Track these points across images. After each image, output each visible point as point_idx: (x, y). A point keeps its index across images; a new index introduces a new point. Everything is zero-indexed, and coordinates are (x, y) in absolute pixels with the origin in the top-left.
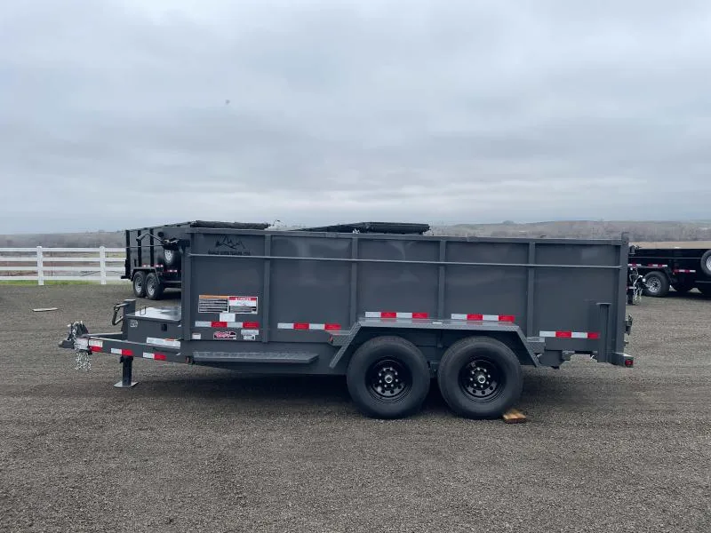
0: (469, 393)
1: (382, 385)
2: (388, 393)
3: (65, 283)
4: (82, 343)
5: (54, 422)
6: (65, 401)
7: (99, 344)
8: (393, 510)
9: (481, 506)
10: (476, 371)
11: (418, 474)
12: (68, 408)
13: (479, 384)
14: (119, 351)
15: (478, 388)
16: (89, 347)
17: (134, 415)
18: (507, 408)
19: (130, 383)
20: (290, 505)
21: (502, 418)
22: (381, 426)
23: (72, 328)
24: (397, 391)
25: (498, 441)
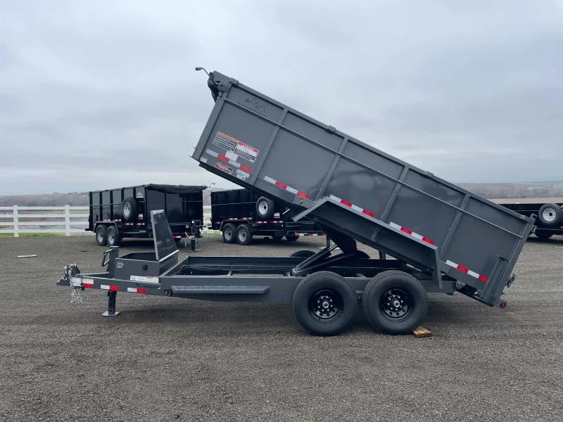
0: (387, 314)
1: (320, 310)
2: (325, 316)
3: (35, 235)
4: (76, 281)
5: (62, 344)
6: (66, 327)
7: (91, 282)
8: (348, 404)
9: (414, 399)
10: (392, 298)
11: (359, 376)
12: (69, 334)
13: (394, 307)
14: (107, 287)
15: (394, 311)
16: (82, 284)
17: (125, 337)
18: (415, 326)
19: (114, 313)
20: (268, 401)
21: (412, 334)
22: (321, 342)
23: (68, 269)
24: (332, 314)
25: (414, 351)
